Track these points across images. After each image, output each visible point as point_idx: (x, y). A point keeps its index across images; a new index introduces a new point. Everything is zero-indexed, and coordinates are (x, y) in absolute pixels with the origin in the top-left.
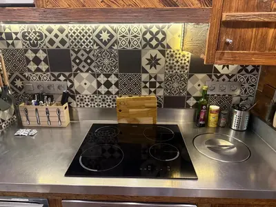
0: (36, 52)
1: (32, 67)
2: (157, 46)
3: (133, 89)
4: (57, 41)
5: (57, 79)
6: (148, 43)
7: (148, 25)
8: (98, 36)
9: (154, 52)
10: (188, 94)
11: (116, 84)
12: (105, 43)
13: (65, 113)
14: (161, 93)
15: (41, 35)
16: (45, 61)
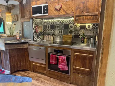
0: (48, 25)
1: (47, 28)
2: (72, 23)
3: (67, 33)
4: (52, 23)
5: (51, 31)
6: (70, 23)
7: (70, 19)
8: (60, 22)
9: (71, 25)
10: (80, 34)
11: (63, 32)
12: (61, 23)
13: (52, 38)
14: (73, 34)
15: (50, 22)
16: (50, 27)
